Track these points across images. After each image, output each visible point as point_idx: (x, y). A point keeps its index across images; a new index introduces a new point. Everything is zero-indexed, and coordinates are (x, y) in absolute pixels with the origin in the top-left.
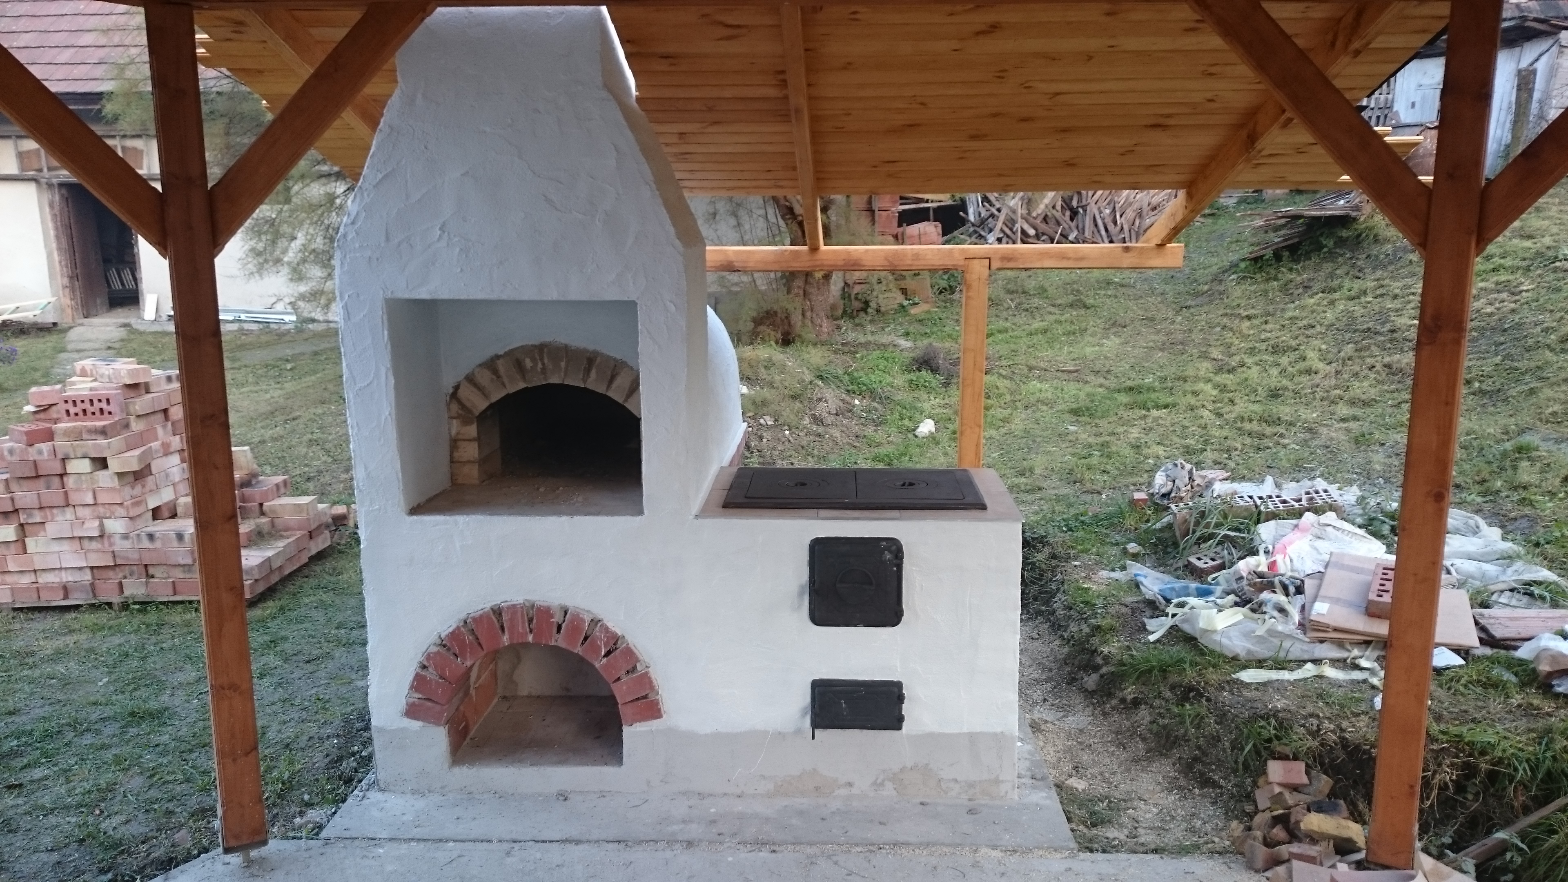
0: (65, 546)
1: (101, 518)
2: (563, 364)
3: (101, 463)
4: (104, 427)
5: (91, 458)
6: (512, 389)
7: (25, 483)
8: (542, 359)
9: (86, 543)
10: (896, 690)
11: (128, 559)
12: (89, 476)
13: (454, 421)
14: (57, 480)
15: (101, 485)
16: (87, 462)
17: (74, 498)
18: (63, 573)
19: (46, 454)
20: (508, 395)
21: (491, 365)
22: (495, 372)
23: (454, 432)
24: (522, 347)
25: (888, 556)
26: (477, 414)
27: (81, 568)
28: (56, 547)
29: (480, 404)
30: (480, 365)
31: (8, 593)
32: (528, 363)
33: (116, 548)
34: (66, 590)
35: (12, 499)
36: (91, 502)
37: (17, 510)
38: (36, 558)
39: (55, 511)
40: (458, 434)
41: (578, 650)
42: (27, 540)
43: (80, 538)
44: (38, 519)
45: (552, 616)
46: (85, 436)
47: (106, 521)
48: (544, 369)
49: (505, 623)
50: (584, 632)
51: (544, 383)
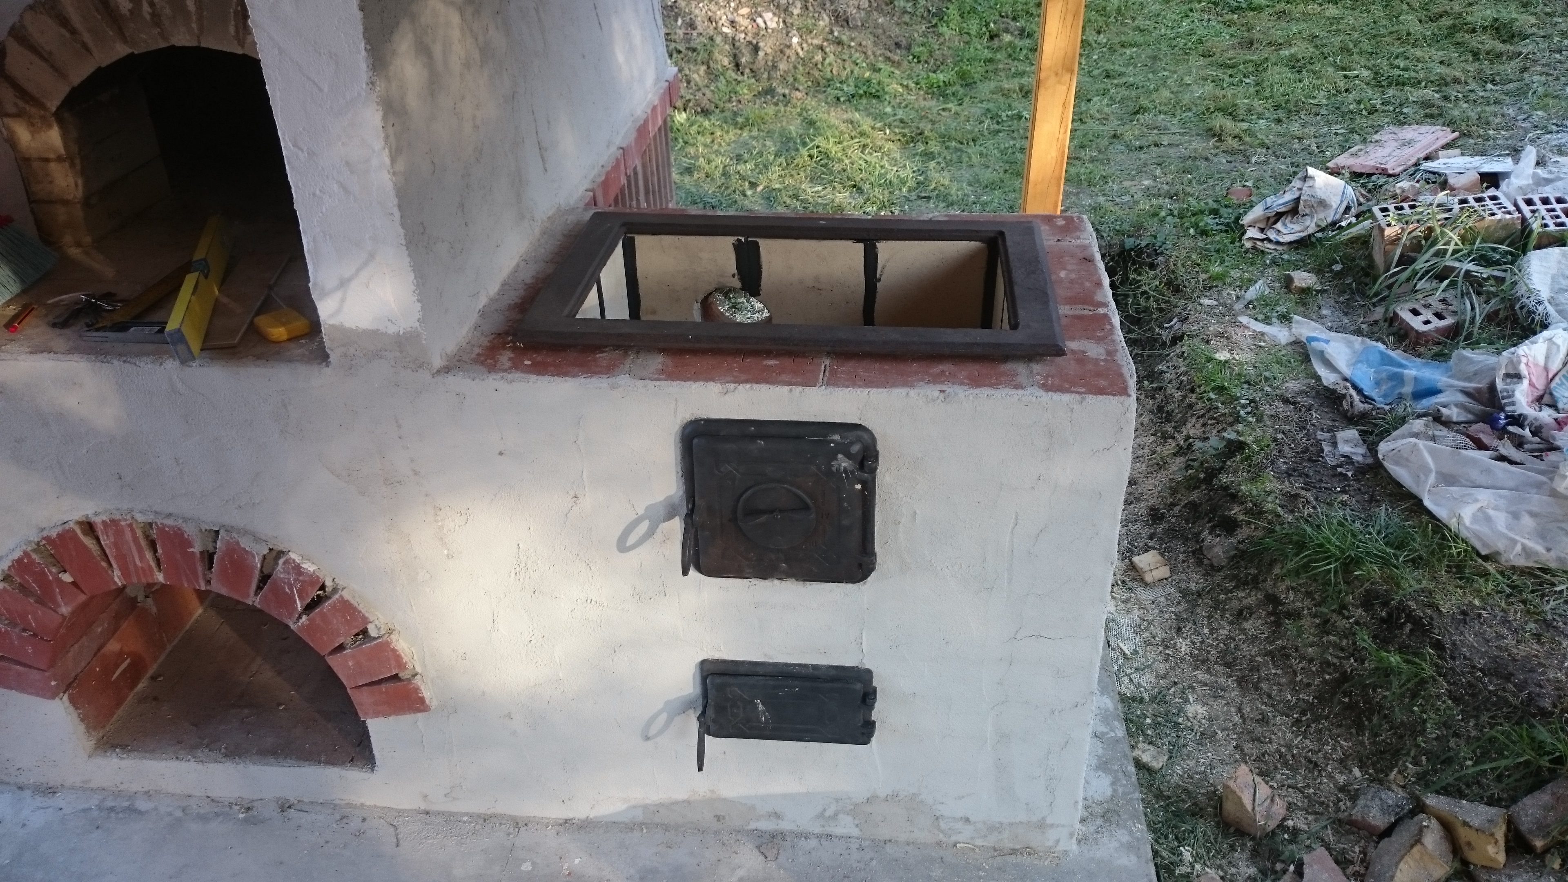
6: (103, 57)
10: (860, 686)
13: (14, 122)
21: (51, 5)
22: (64, 21)
23: (20, 144)
25: (843, 463)
26: (55, 105)
29: (54, 88)
30: (32, 8)
40: (27, 146)
41: (254, 600)
45: (188, 542)
48: (155, 15)
49: (108, 551)
50: (257, 572)
51: (163, 45)
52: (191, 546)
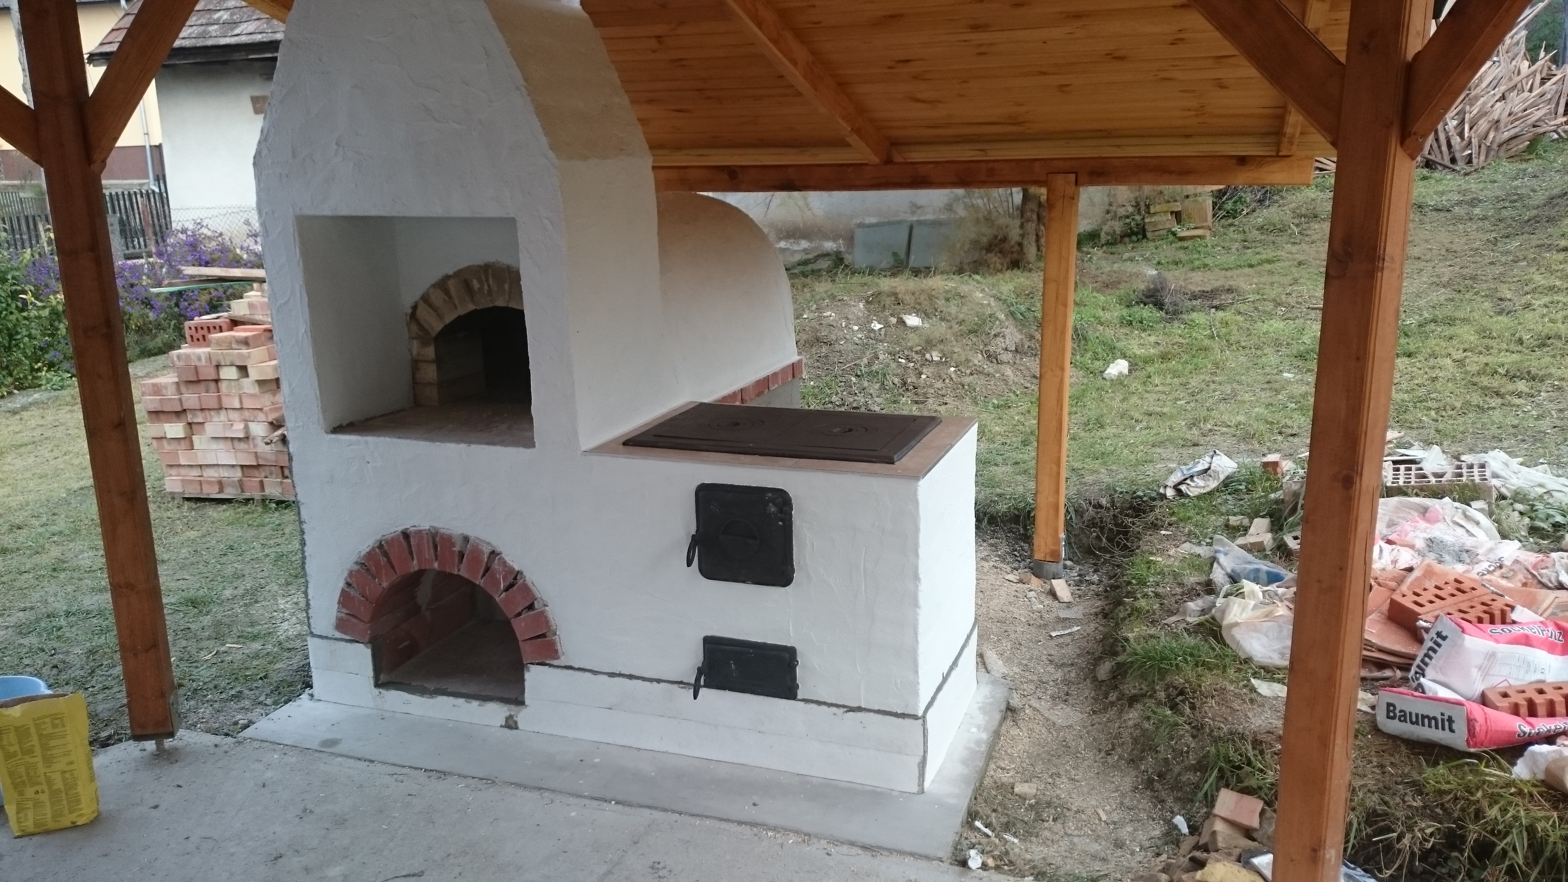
0: (221, 445)
1: (246, 421)
2: (506, 286)
3: (243, 370)
4: (247, 338)
5: (238, 366)
6: (462, 311)
7: (191, 387)
8: (487, 280)
9: (236, 443)
10: (787, 656)
11: (267, 460)
12: (236, 383)
13: (415, 342)
14: (213, 385)
15: (246, 391)
16: (234, 369)
17: (226, 402)
18: (221, 470)
19: (203, 360)
20: (459, 317)
21: (442, 284)
22: (447, 293)
23: (415, 353)
24: (469, 267)
25: (773, 509)
26: (434, 335)
27: (233, 466)
28: (214, 446)
29: (437, 326)
30: (433, 286)
31: (179, 484)
32: (476, 284)
33: (259, 450)
34: (221, 485)
35: (180, 400)
36: (238, 406)
37: (185, 410)
38: (199, 454)
39: (212, 413)
40: (419, 354)
41: (479, 581)
42: (194, 437)
43: (232, 438)
44: (200, 420)
45: (453, 545)
46: (234, 346)
47: (250, 424)
48: (490, 291)
49: (413, 549)
50: (484, 564)
51: (491, 305)
52: (454, 547)
